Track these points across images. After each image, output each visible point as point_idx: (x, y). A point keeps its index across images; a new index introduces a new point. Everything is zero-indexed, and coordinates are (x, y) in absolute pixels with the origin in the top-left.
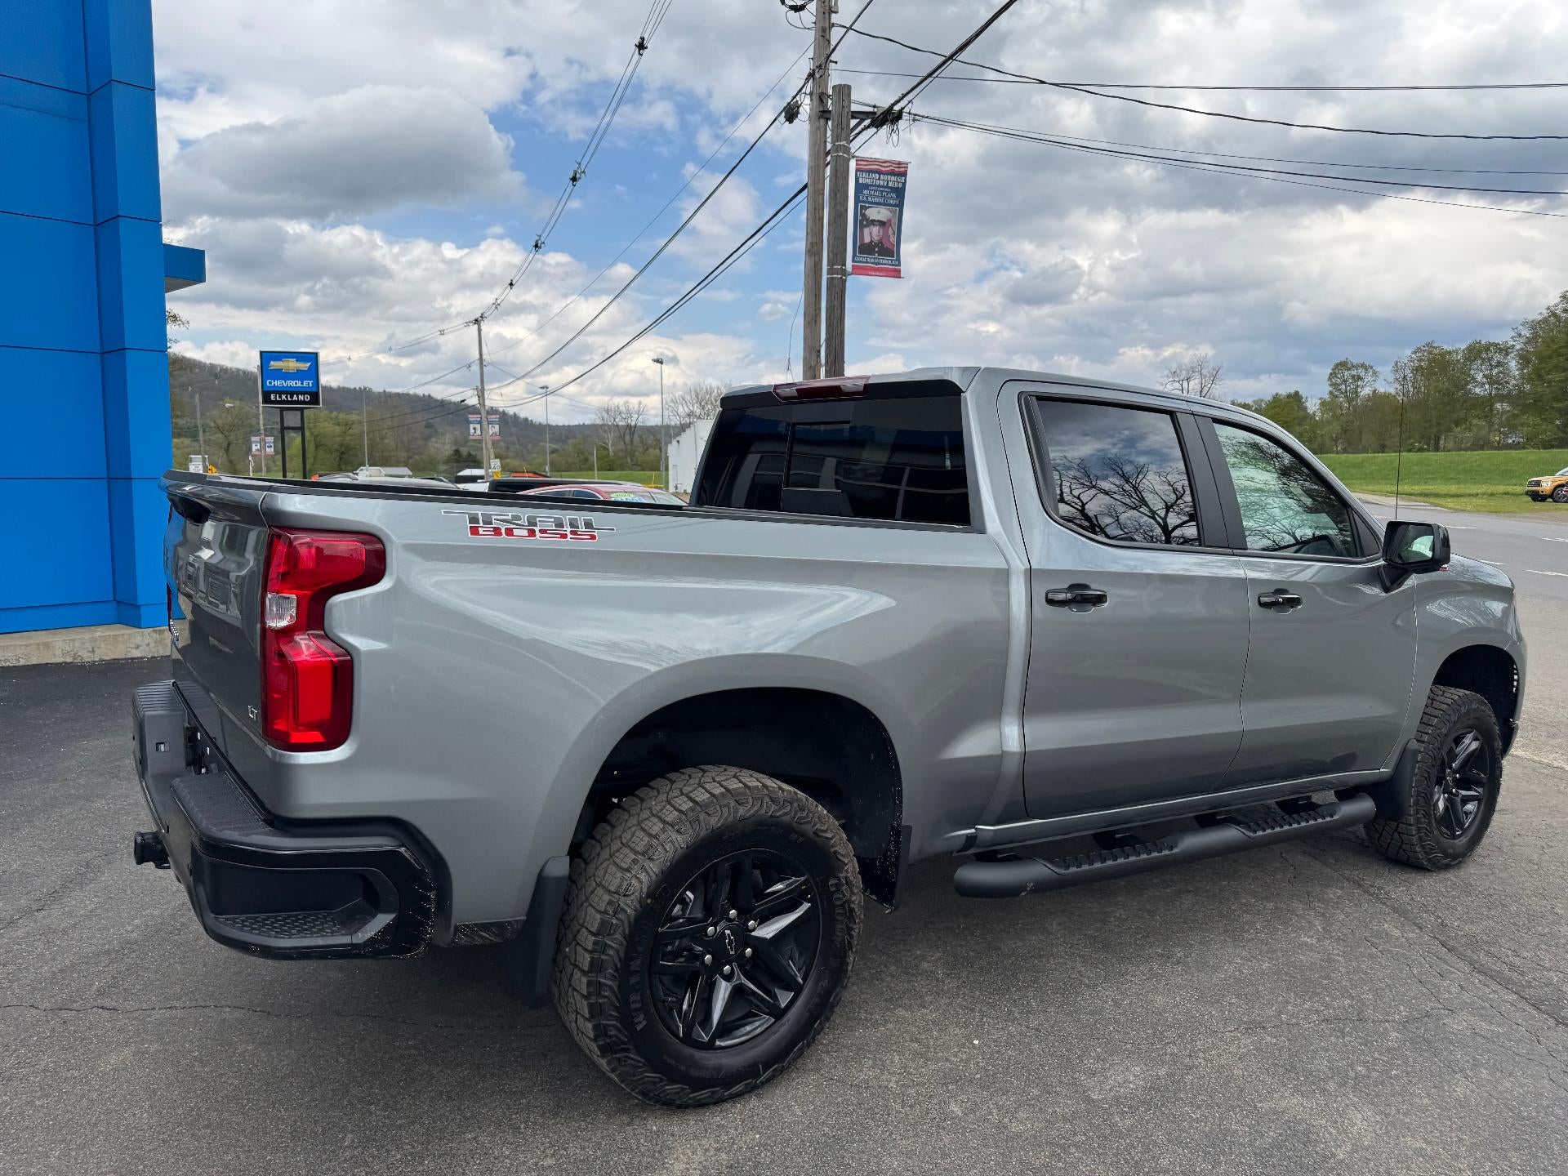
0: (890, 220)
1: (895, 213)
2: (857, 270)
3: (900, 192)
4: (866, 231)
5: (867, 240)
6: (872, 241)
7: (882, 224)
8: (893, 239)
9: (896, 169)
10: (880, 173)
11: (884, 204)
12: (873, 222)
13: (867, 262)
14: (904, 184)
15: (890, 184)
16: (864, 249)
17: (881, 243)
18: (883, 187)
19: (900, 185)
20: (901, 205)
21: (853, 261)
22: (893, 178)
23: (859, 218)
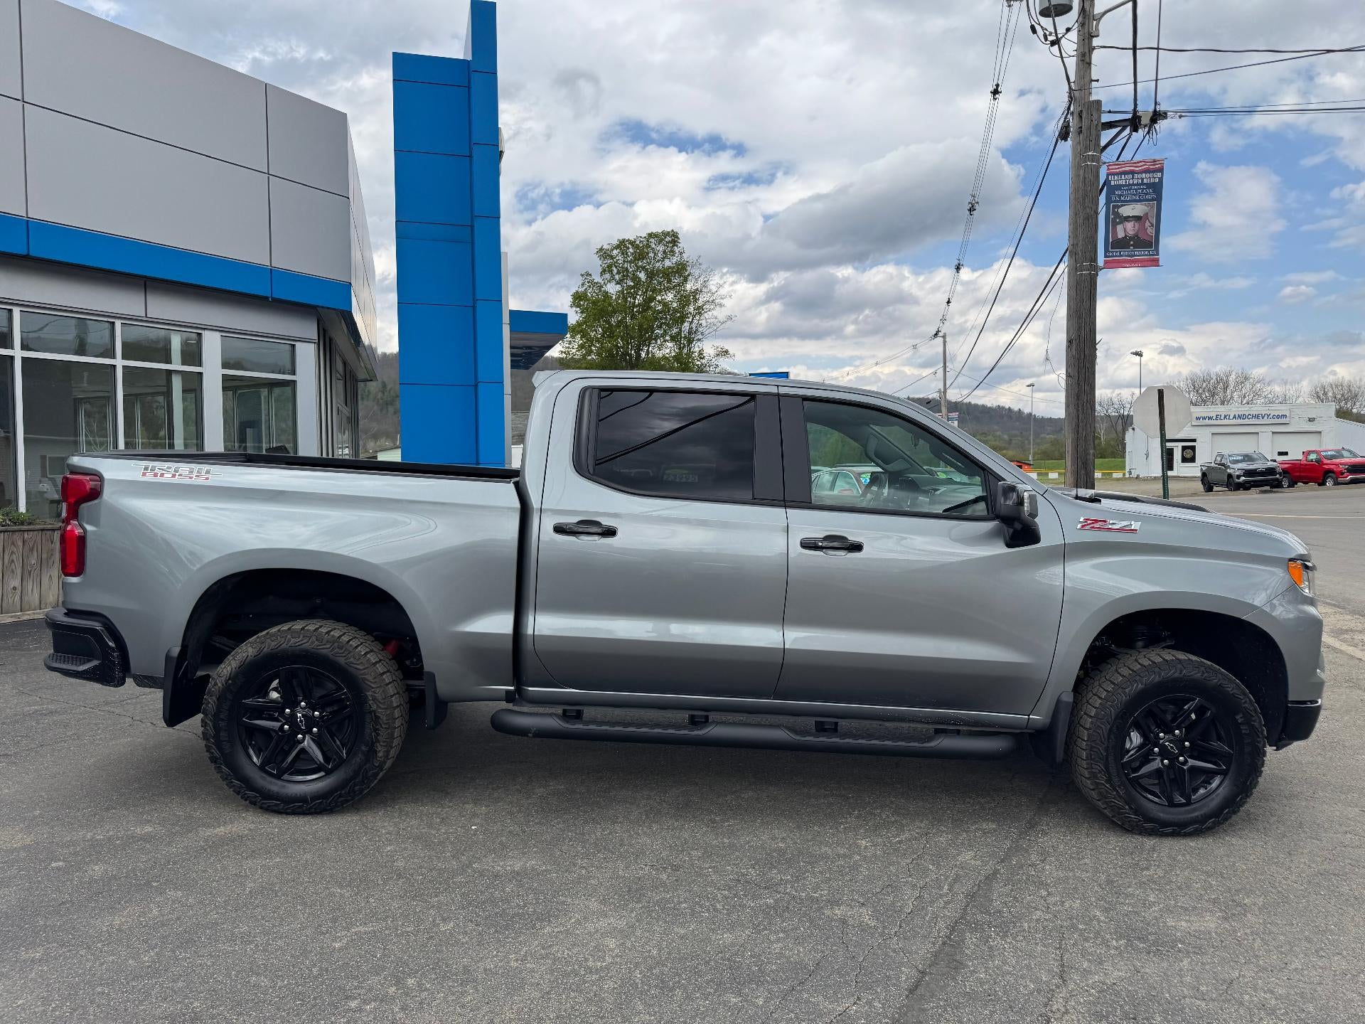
0: (1146, 214)
1: (1152, 207)
2: (1110, 265)
3: (1157, 188)
4: (1120, 228)
5: (1121, 235)
6: (1126, 236)
7: (1138, 218)
8: (1151, 231)
9: (1151, 167)
10: (1132, 172)
11: (1140, 201)
12: (1127, 219)
13: (1122, 256)
14: (1161, 179)
15: (1145, 181)
16: (1117, 244)
17: (1137, 236)
18: (1137, 185)
19: (1157, 180)
20: (1159, 199)
21: (1106, 256)
22: (1148, 175)
23: (1112, 217)
